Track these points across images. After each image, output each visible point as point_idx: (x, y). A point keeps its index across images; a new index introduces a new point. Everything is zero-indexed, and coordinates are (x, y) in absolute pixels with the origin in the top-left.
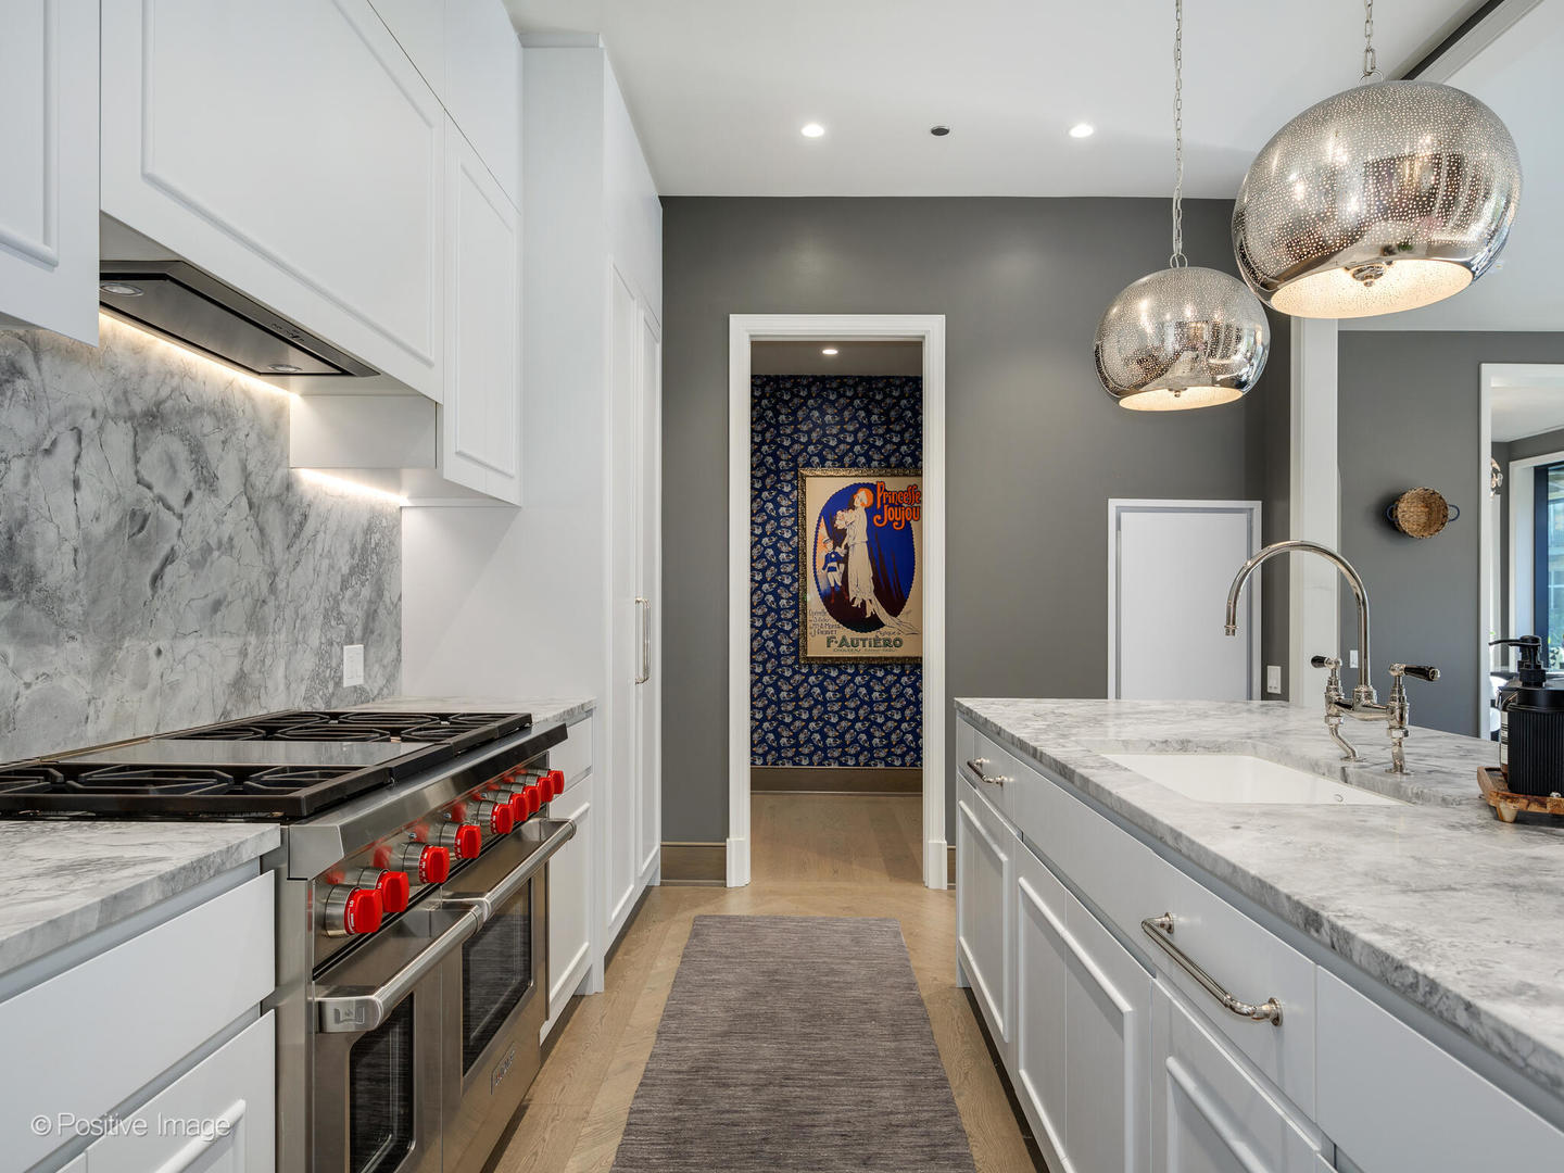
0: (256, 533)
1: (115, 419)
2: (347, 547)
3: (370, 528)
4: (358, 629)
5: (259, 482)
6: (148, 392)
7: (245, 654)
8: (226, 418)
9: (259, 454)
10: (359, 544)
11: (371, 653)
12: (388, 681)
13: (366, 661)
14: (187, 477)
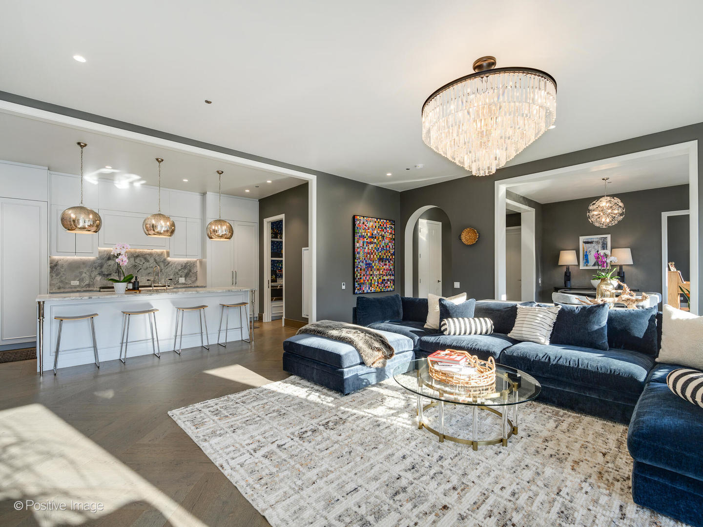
0: (157, 265)
2: (180, 266)
3: (187, 263)
4: (184, 276)
5: (158, 260)
6: (137, 254)
7: (155, 278)
8: (151, 254)
9: (158, 257)
10: (184, 265)
11: (188, 279)
12: (193, 283)
13: (185, 280)
14: (144, 261)
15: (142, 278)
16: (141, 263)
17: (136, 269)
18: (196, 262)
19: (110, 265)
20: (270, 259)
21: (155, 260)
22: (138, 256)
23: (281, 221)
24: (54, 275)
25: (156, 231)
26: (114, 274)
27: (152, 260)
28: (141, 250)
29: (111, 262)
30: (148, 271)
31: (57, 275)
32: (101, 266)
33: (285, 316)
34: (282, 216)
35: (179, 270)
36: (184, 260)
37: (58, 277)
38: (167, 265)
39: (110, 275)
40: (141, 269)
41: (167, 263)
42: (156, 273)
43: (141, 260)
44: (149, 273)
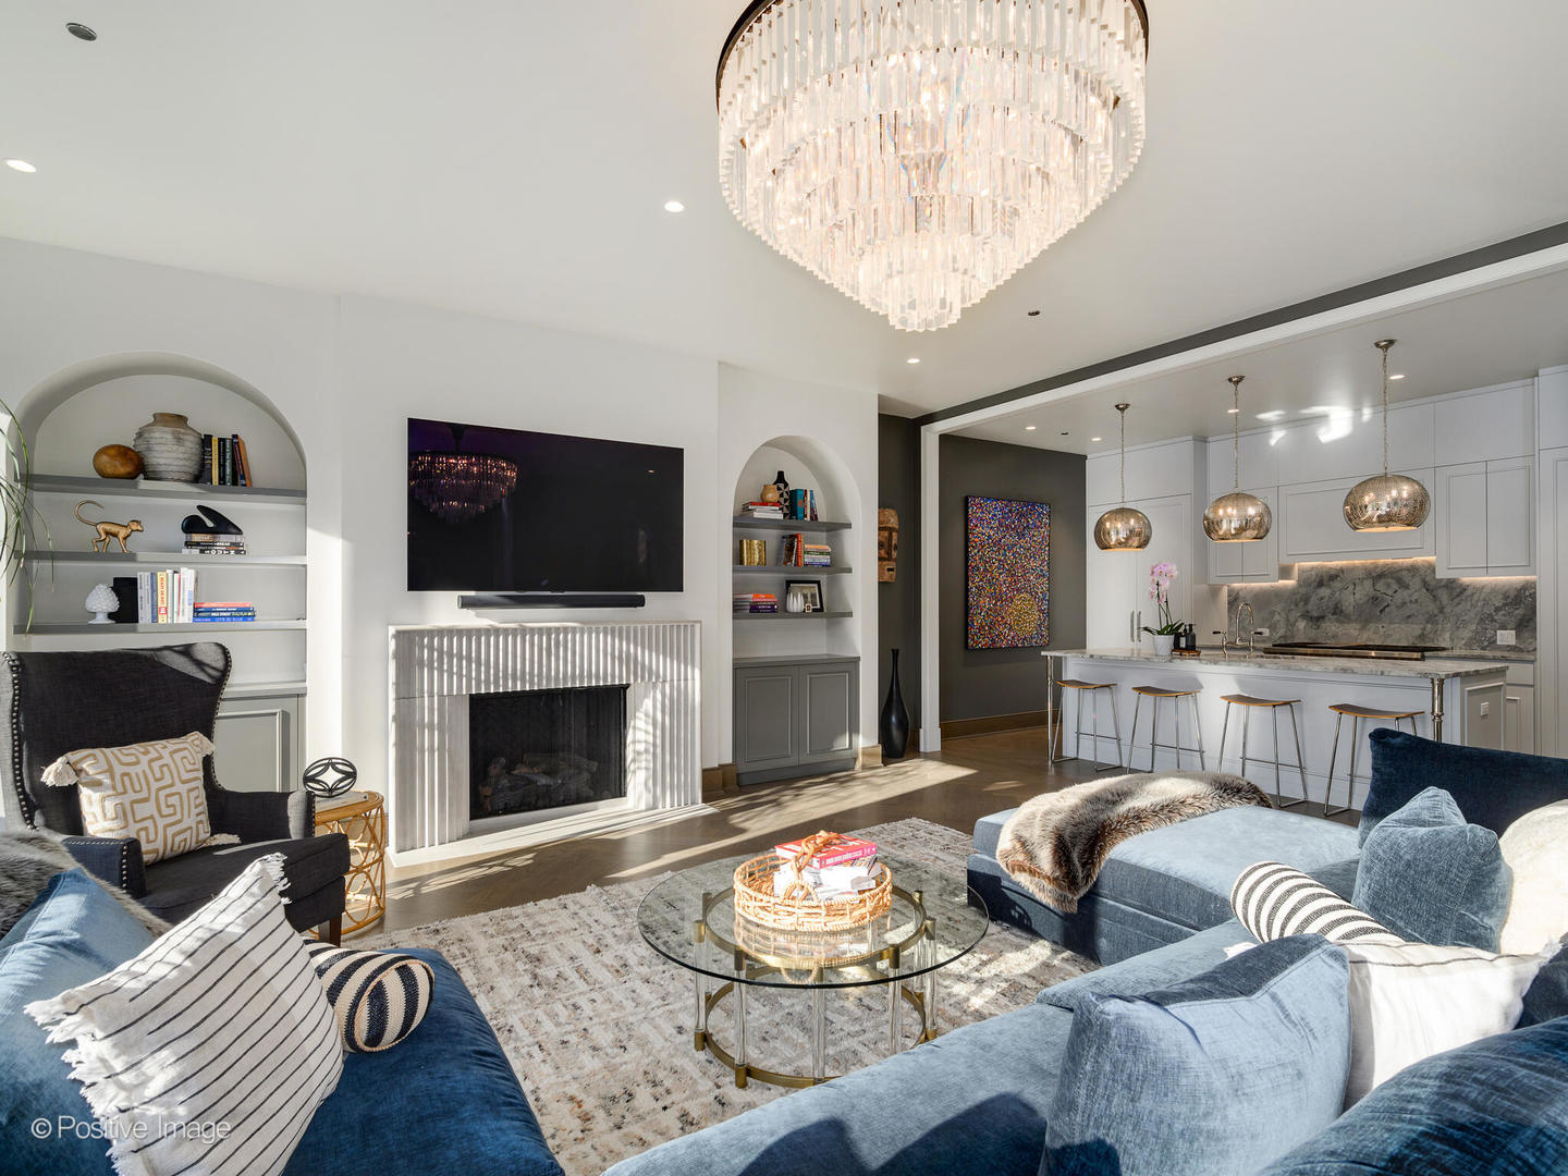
0: (1431, 597)
1: (1366, 579)
2: (1500, 597)
3: (1523, 588)
4: (1512, 625)
5: (1432, 583)
6: (1379, 571)
7: (1424, 629)
8: (1413, 569)
9: (1432, 576)
10: (1512, 595)
11: (1523, 635)
13: (1517, 637)
14: (1395, 587)
15: (1394, 626)
16: (1390, 592)
17: (1377, 605)
19: (1322, 599)
21: (1424, 583)
22: (1381, 576)
26: (1331, 616)
27: (1415, 584)
28: (1390, 561)
29: (1325, 592)
30: (1408, 611)
31: (1238, 616)
35: (1498, 609)
37: (1239, 620)
38: (1458, 596)
39: (1323, 617)
40: (1388, 606)
41: (1458, 590)
42: (1426, 616)
43: (1388, 585)
44: (1409, 617)
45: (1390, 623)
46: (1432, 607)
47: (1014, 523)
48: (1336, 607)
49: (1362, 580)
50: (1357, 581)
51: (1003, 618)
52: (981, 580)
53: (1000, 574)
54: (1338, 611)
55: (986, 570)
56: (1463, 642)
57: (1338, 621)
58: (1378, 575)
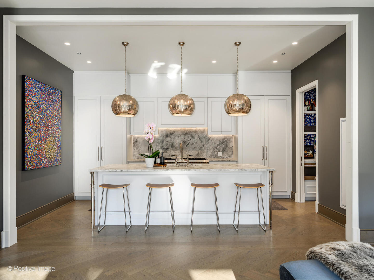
0: (201, 141)
1: (182, 135)
2: (218, 141)
3: (224, 139)
4: (221, 150)
5: (201, 137)
6: (186, 132)
7: (199, 152)
8: (195, 132)
9: (201, 134)
10: (221, 141)
11: (225, 153)
12: (229, 156)
13: (223, 154)
14: (190, 137)
15: (190, 151)
16: (189, 140)
17: (185, 144)
18: (231, 137)
19: (168, 142)
20: (303, 133)
21: (199, 137)
22: (186, 134)
23: (314, 90)
24: (135, 149)
25: (178, 110)
26: (170, 148)
27: (196, 137)
29: (168, 139)
30: (194, 146)
31: (137, 148)
32: (162, 142)
33: (319, 201)
34: (315, 84)
35: (218, 145)
36: (222, 136)
37: (137, 150)
38: (208, 141)
39: (168, 148)
40: (188, 144)
41: (208, 139)
42: (199, 147)
43: (189, 137)
44: (195, 148)
45: (189, 150)
46: (201, 145)
47: (47, 97)
48: (172, 145)
49: (180, 135)
50: (179, 136)
51: (42, 151)
52: (31, 128)
53: (41, 125)
54: (173, 146)
55: (33, 122)
56: (209, 156)
57: (173, 149)
58: (186, 133)
